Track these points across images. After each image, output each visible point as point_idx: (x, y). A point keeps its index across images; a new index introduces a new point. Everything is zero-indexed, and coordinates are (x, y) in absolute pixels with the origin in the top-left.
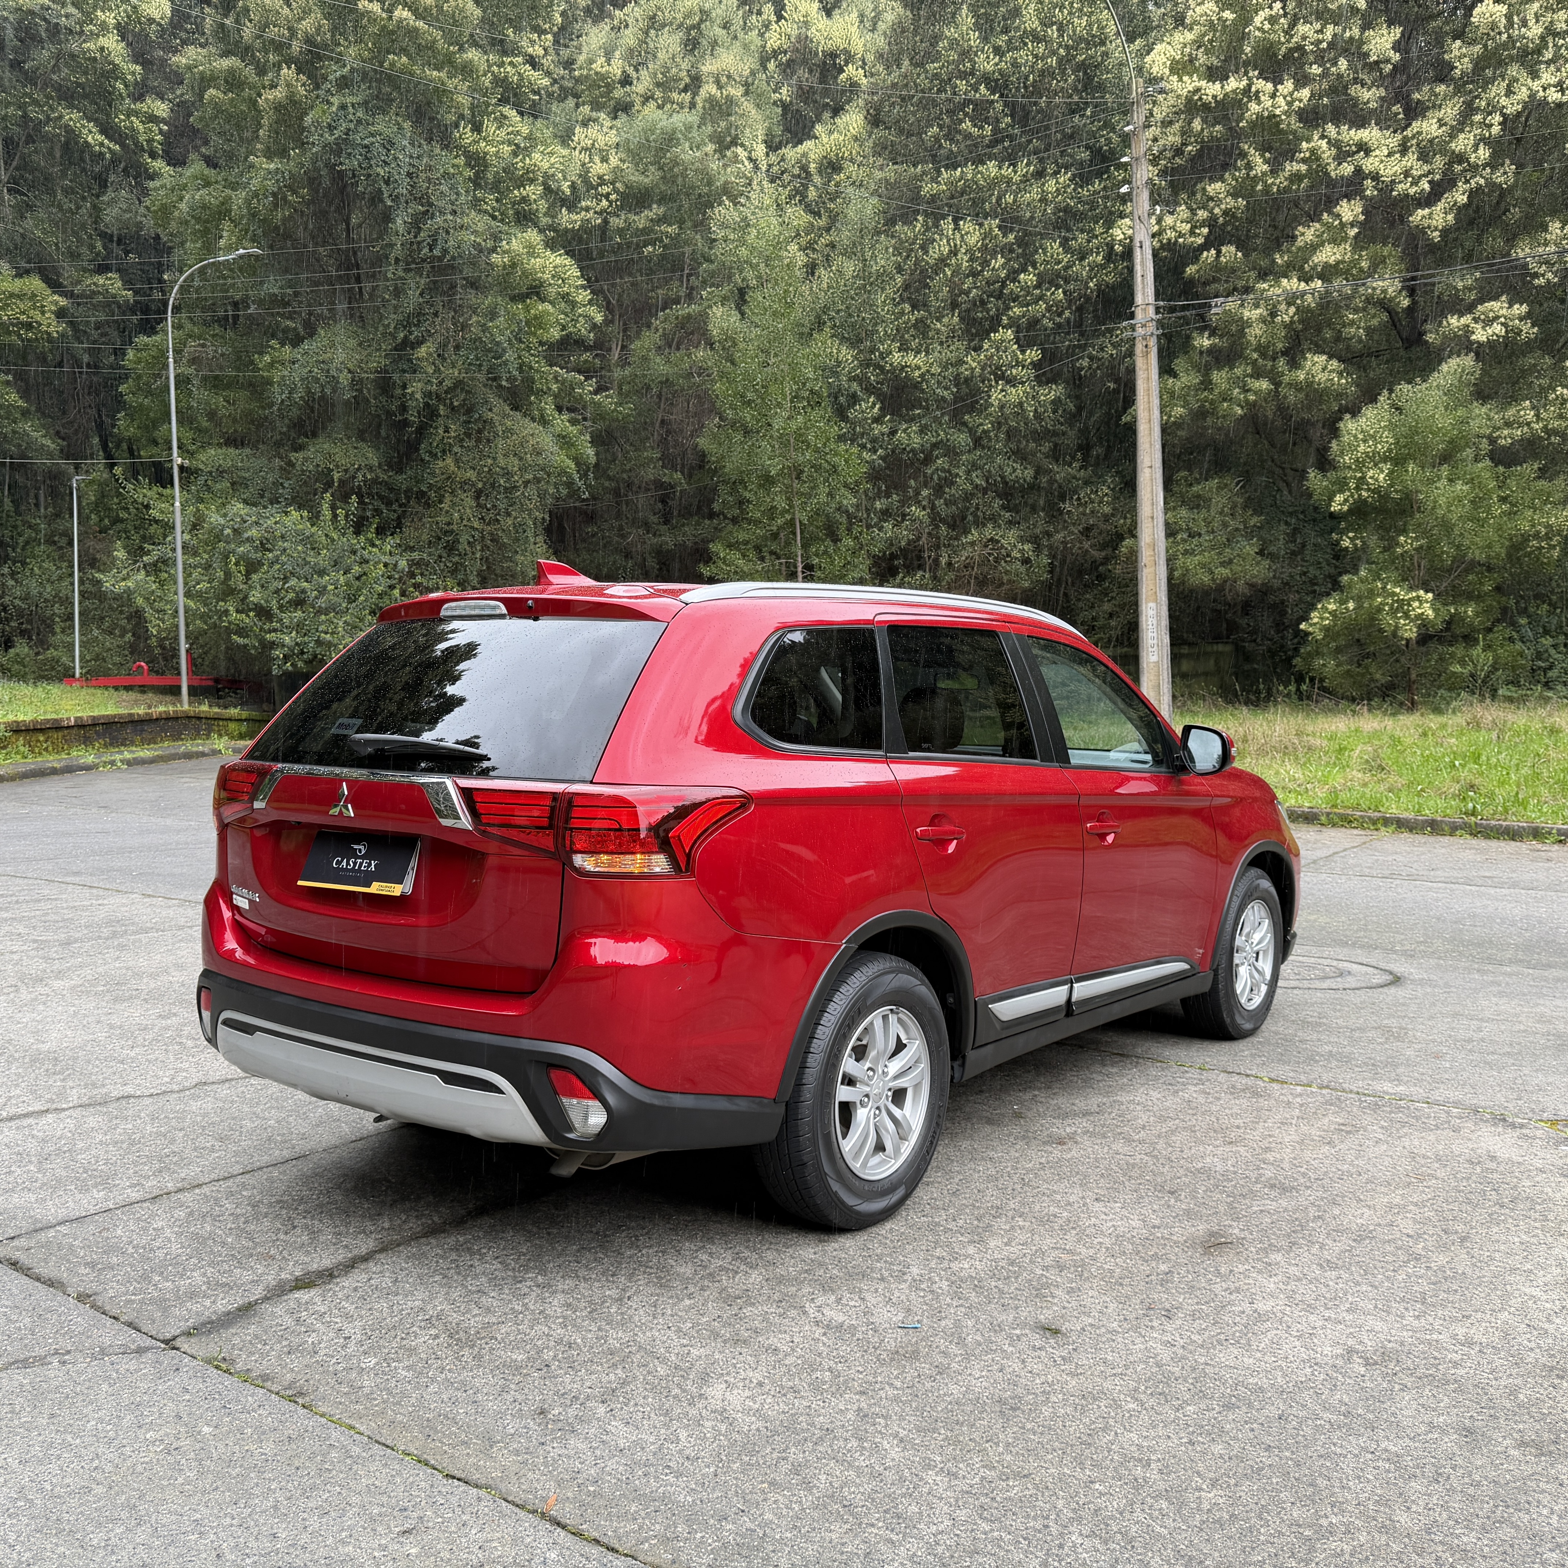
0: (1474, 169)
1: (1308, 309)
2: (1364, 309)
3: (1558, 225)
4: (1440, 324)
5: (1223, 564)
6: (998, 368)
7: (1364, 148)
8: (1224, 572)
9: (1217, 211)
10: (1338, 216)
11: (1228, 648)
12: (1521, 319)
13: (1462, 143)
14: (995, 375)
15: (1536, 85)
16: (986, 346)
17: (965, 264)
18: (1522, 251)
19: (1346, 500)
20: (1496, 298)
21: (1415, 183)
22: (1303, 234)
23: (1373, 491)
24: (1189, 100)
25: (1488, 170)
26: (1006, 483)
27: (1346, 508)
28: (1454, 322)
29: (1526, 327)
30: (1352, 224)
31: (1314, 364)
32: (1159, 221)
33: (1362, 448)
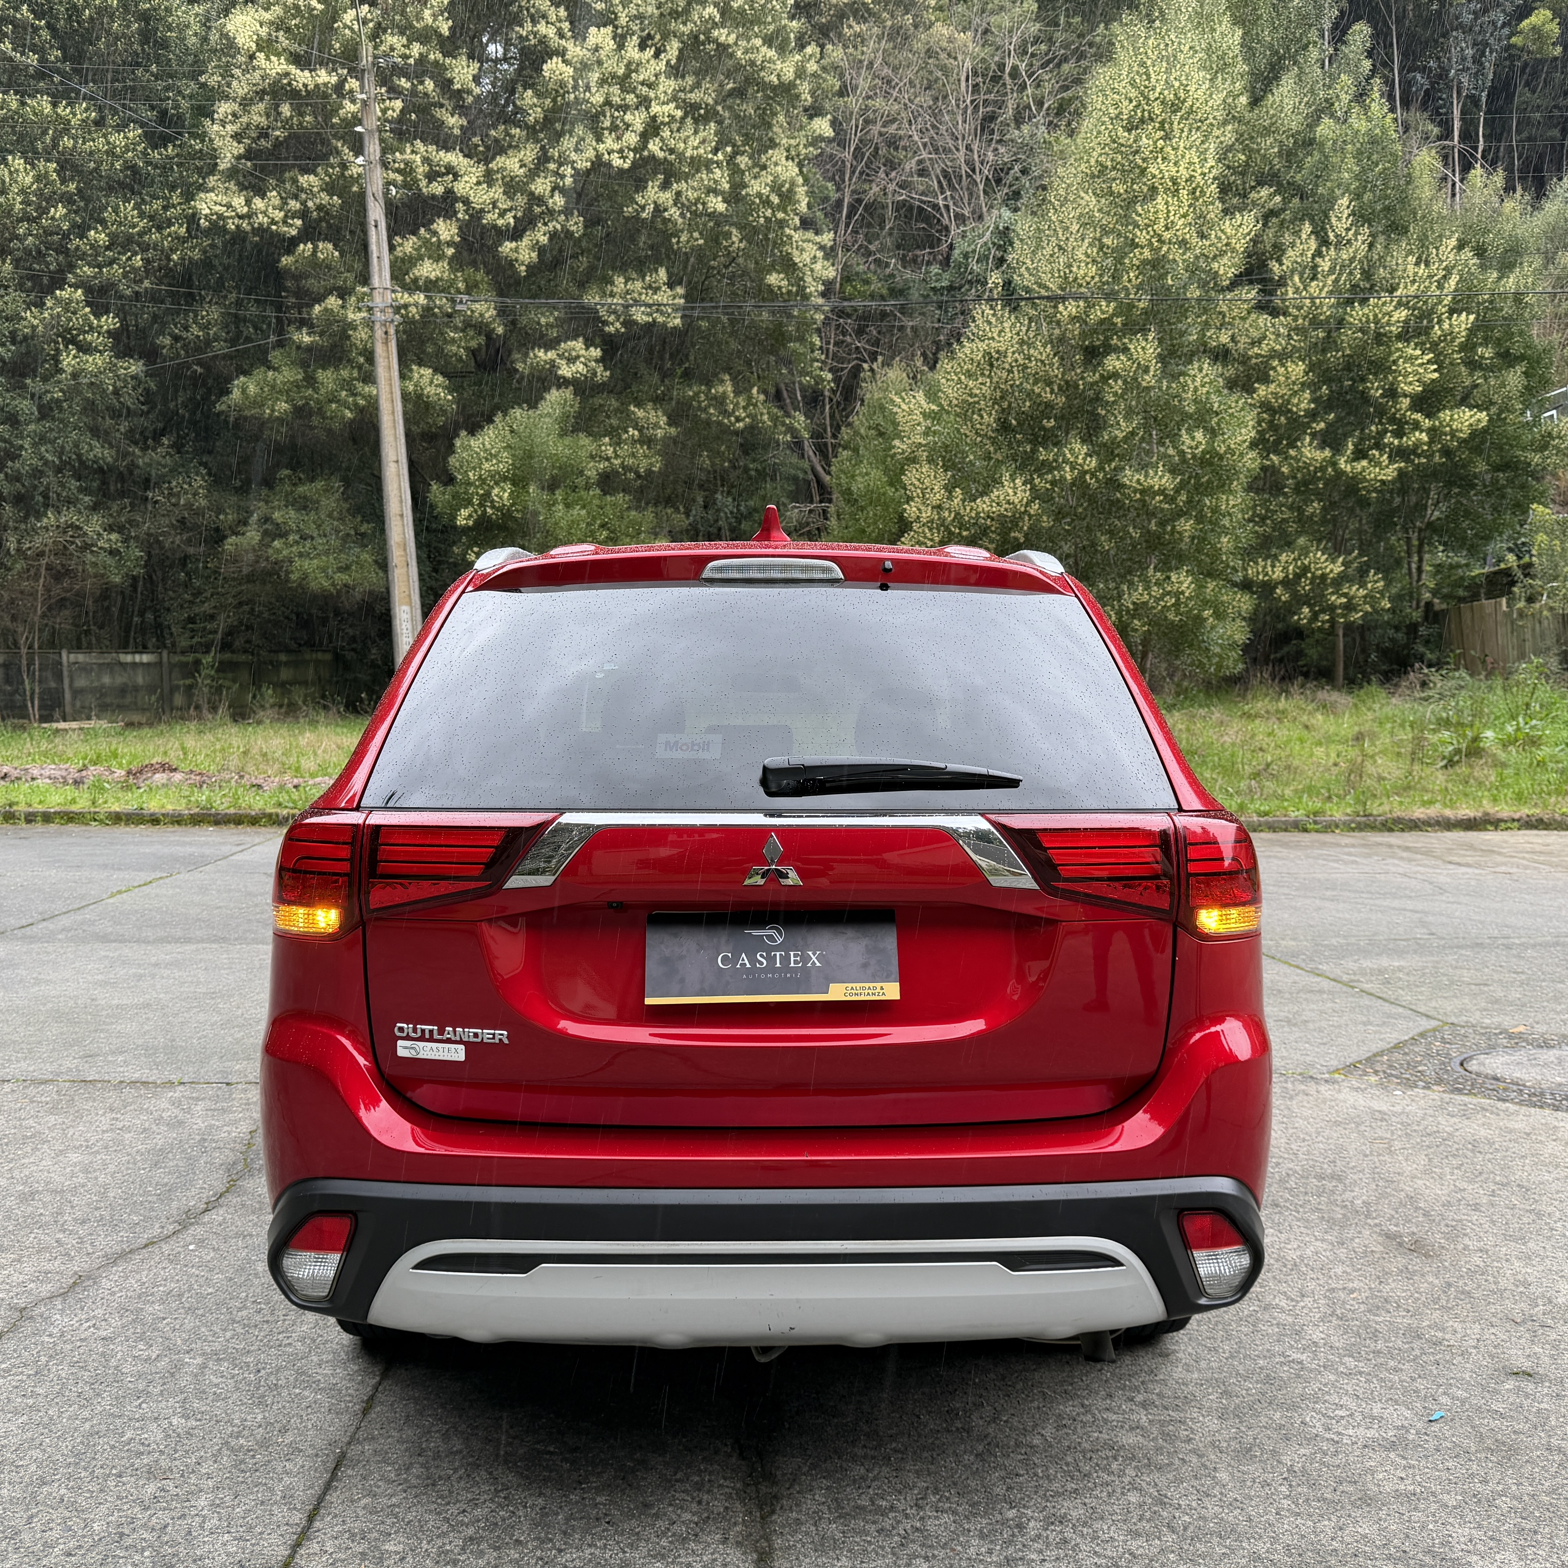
0: (551, 212)
1: (413, 322)
2: (463, 331)
3: (622, 280)
4: (526, 355)
5: (340, 570)
6: (69, 330)
7: (451, 170)
8: (342, 578)
9: (310, 204)
10: (435, 233)
11: (328, 657)
12: (597, 361)
13: (541, 186)
14: (64, 338)
15: (601, 147)
16: (49, 304)
17: (18, 206)
18: (592, 298)
19: (470, 516)
20: (575, 338)
21: (502, 214)
22: (401, 245)
23: (498, 509)
24: (276, 83)
25: (563, 217)
26: (82, 462)
27: (471, 523)
28: (542, 355)
29: (600, 369)
30: (449, 244)
31: (421, 376)
32: (248, 202)
33: (486, 466)
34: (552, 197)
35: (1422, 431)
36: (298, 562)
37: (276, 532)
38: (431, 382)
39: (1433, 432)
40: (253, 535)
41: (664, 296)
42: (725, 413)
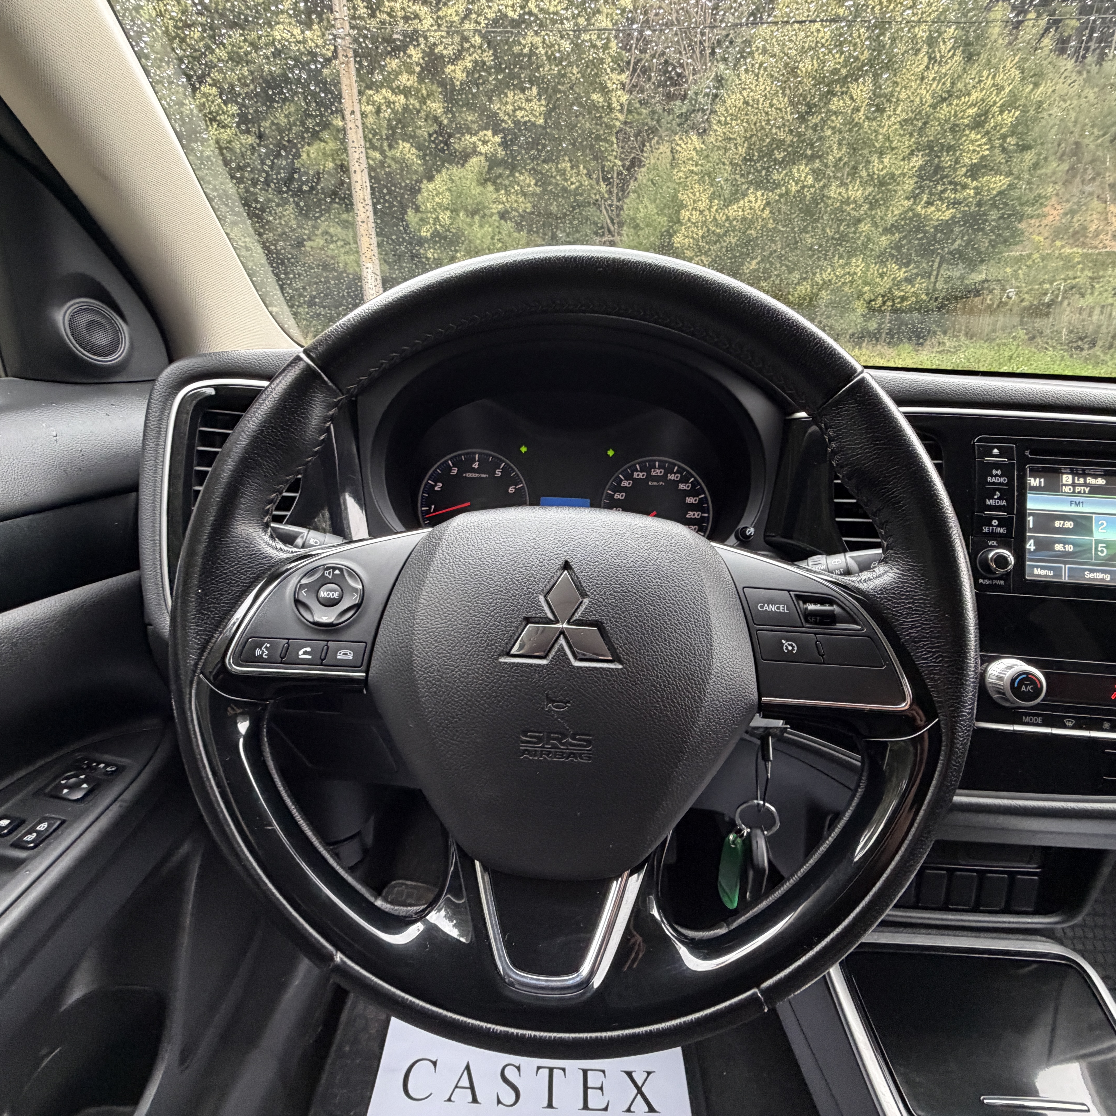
0: (473, 47)
1: (398, 112)
2: (425, 121)
3: (512, 93)
4: (460, 139)
6: (211, 113)
7: (416, 16)
10: (409, 56)
12: (498, 144)
16: (198, 96)
18: (496, 106)
19: (429, 230)
20: (487, 129)
21: (446, 47)
22: (390, 64)
23: (443, 226)
25: (480, 51)
27: (429, 235)
28: (469, 139)
29: (500, 149)
30: (418, 64)
31: (404, 147)
32: (303, 32)
33: (437, 199)
34: (474, 37)
35: (970, 189)
36: (342, 258)
37: (330, 239)
38: (409, 152)
39: (978, 191)
40: (320, 242)
41: (534, 104)
42: (566, 180)
